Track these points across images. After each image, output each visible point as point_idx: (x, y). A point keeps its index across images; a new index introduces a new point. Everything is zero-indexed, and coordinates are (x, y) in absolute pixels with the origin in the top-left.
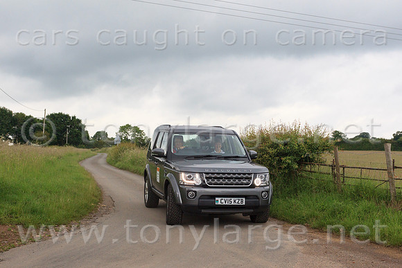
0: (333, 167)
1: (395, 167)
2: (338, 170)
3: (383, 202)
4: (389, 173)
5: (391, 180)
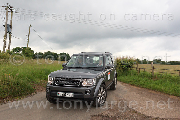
0: (137, 68)
1: (154, 69)
2: (138, 69)
3: (150, 78)
4: (152, 70)
5: (153, 72)
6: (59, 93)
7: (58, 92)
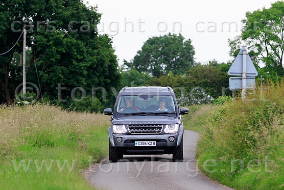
6: (138, 142)
7: (136, 142)
